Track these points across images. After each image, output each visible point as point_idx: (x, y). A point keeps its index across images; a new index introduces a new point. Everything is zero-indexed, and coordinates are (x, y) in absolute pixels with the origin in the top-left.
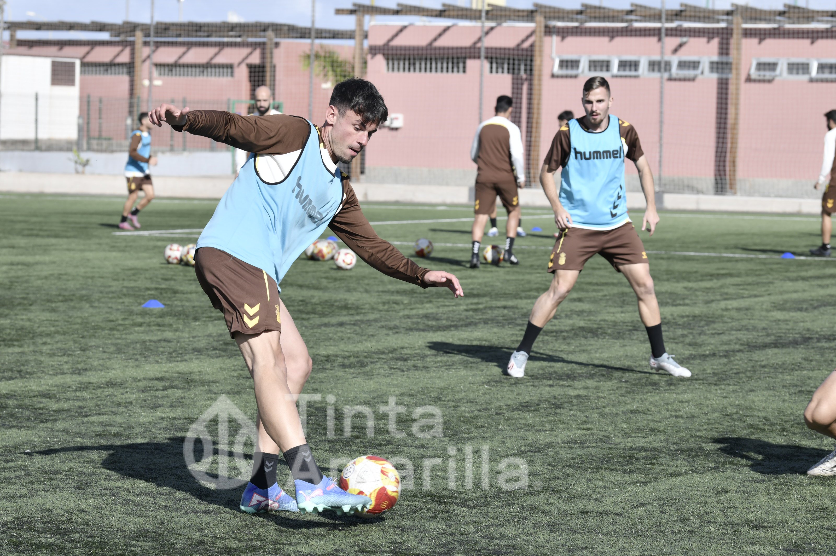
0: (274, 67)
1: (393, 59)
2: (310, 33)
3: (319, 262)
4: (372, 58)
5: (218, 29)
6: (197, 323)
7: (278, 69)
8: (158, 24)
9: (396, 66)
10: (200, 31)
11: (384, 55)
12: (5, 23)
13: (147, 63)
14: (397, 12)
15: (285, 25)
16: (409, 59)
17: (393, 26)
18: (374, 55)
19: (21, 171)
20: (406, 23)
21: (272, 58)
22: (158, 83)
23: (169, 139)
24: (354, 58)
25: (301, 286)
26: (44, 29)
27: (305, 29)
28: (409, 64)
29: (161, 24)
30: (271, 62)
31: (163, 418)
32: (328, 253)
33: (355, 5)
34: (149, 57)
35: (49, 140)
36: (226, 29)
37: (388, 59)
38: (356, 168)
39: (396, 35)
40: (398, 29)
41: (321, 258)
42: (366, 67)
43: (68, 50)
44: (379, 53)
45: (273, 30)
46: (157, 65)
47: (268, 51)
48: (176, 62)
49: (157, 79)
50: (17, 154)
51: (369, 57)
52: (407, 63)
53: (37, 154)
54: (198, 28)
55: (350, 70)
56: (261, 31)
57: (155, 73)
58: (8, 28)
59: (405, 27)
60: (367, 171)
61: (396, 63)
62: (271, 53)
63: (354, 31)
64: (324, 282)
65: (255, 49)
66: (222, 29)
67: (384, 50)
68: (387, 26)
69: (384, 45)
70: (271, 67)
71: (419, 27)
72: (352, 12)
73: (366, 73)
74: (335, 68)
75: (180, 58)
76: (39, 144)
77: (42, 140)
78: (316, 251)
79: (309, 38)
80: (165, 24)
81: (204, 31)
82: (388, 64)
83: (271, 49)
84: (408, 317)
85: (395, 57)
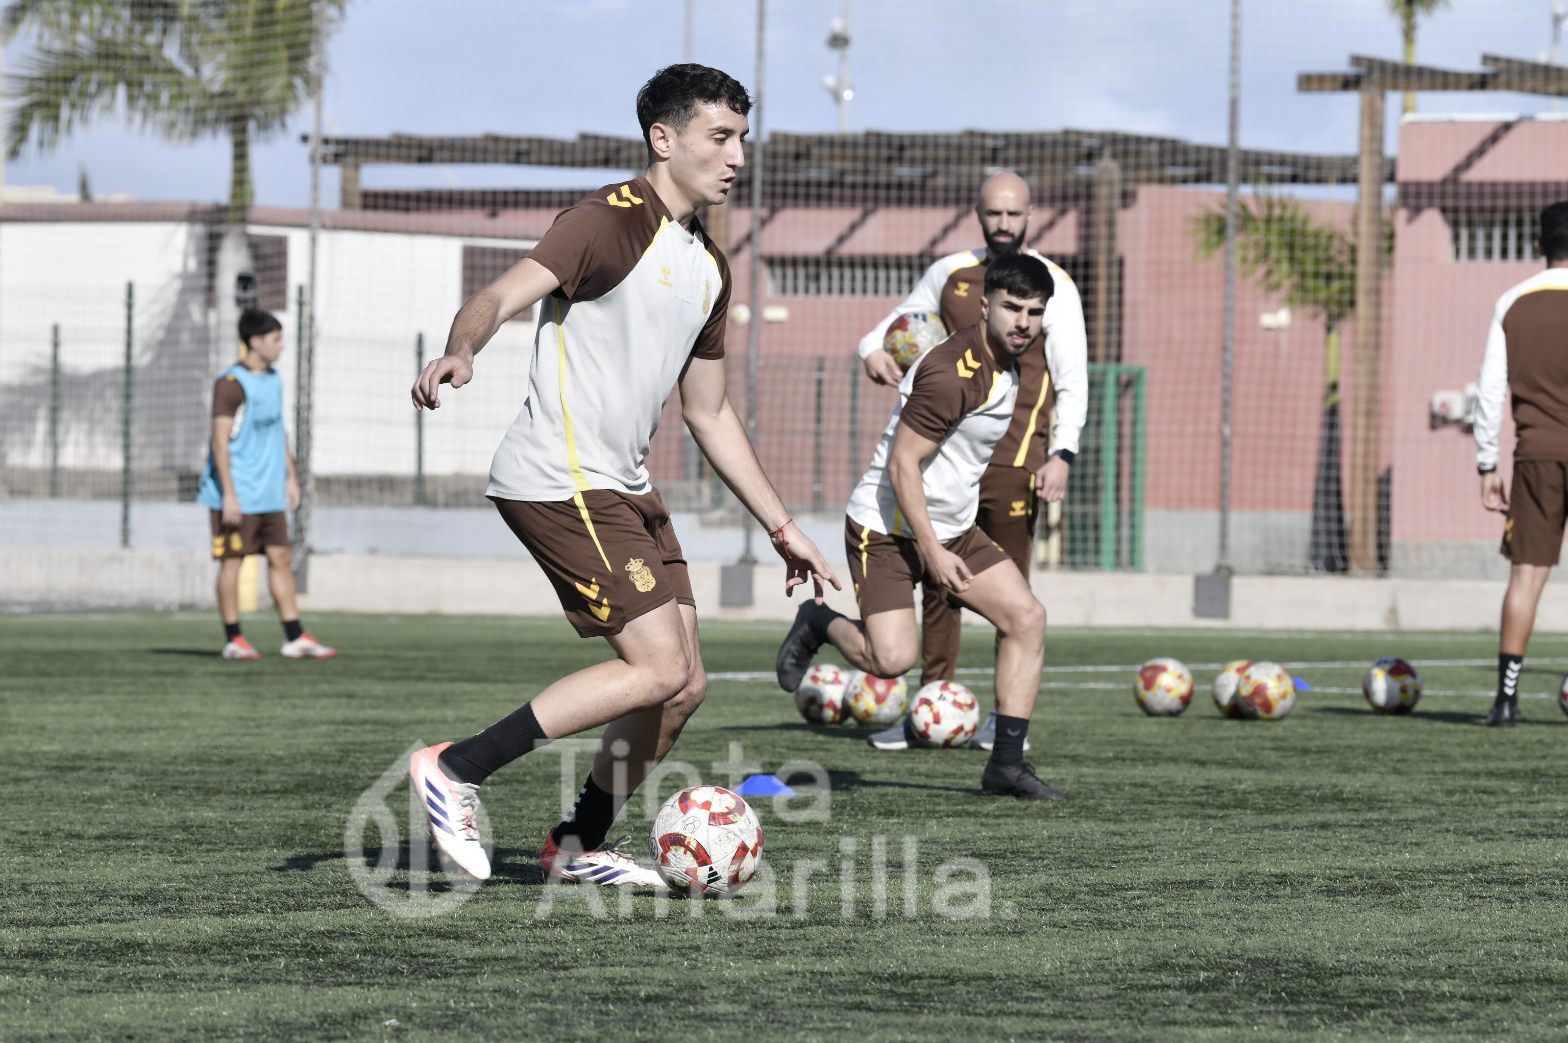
0: (1121, 263)
1: (1470, 224)
2: (1223, 163)
3: (1258, 723)
4: (1410, 220)
5: (954, 154)
6: (892, 821)
7: (1129, 270)
8: (775, 138)
9: (1481, 244)
10: (900, 160)
11: (1444, 210)
12: (326, 141)
13: (744, 256)
14: (1481, 83)
15: (1150, 140)
16: (1520, 223)
17: (1470, 124)
18: (1417, 210)
19: (373, 551)
20: (1509, 116)
21: (1111, 237)
22: (776, 313)
23: (809, 477)
24: (1355, 222)
25: (1202, 763)
26: (442, 161)
27: (1210, 150)
28: (1520, 237)
29: (786, 138)
30: (1110, 250)
31: (790, 973)
32: (1284, 696)
33: (1356, 60)
34: (749, 238)
35: (458, 477)
36: (977, 154)
37: (1455, 225)
38: (1365, 546)
39: (1480, 152)
40: (1487, 132)
41: (1260, 712)
42: (1391, 249)
43: (511, 219)
44: (1431, 205)
45: (1114, 156)
46: (771, 262)
47: (1100, 217)
48: (829, 252)
49: (770, 303)
50: (361, 514)
51: (1402, 215)
52: (1512, 234)
53: (421, 515)
54: (895, 153)
55: (1345, 258)
56: (1078, 160)
57: (768, 284)
58: (337, 158)
59: (1507, 127)
60: (1396, 555)
61: (1480, 234)
62: (1111, 223)
63: (1354, 161)
64: (1273, 757)
65: (1063, 212)
66: (965, 154)
67: (1443, 195)
68: (1452, 123)
69: (1444, 182)
70: (1109, 264)
71: (1546, 124)
72: (1349, 83)
73: (1391, 264)
74: (1298, 254)
75: (841, 240)
76: (429, 489)
77: (435, 478)
78: (1246, 691)
79: (1223, 180)
80: (798, 139)
81: (912, 162)
82: (1456, 238)
83: (1111, 211)
84: (1523, 815)
85: (1476, 217)
